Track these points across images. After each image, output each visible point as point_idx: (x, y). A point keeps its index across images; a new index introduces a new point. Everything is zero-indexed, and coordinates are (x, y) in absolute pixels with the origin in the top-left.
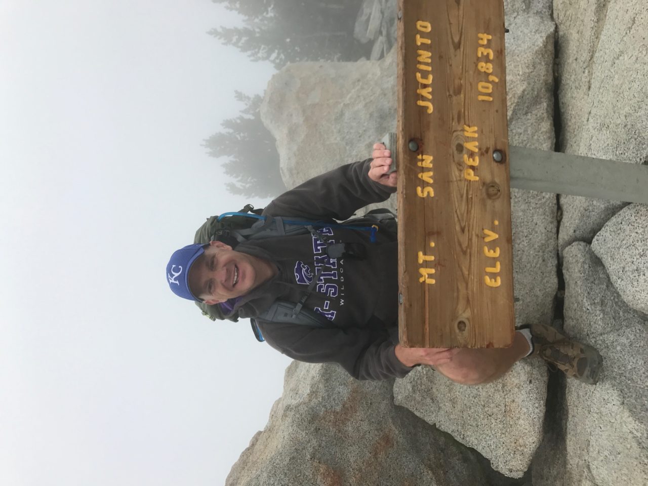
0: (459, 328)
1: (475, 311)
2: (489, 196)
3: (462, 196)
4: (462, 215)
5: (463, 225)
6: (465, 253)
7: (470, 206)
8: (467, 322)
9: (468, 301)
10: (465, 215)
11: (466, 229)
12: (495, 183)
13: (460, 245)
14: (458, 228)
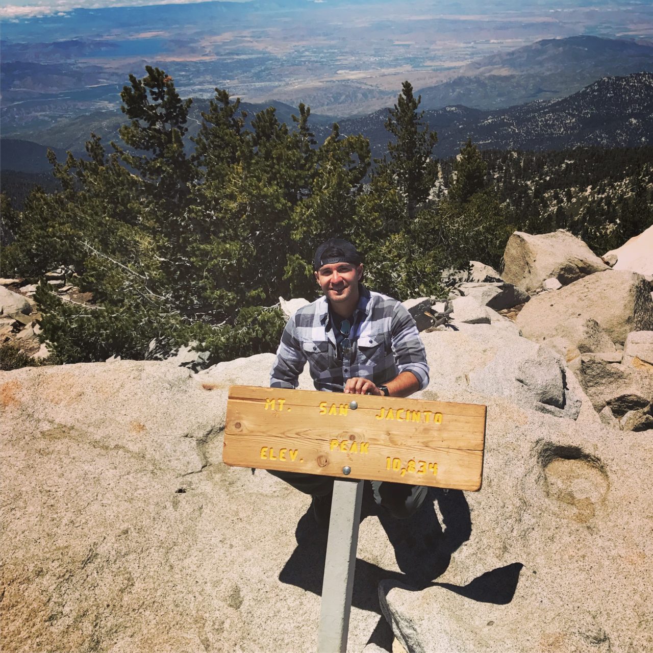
0: (237, 423)
1: (246, 437)
2: (320, 457)
3: (320, 436)
4: (307, 435)
5: (301, 434)
6: (283, 433)
7: (312, 441)
8: (240, 429)
9: (252, 432)
10: (308, 437)
11: (299, 437)
12: (329, 464)
13: (288, 431)
14: (298, 430)
